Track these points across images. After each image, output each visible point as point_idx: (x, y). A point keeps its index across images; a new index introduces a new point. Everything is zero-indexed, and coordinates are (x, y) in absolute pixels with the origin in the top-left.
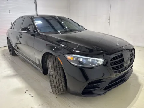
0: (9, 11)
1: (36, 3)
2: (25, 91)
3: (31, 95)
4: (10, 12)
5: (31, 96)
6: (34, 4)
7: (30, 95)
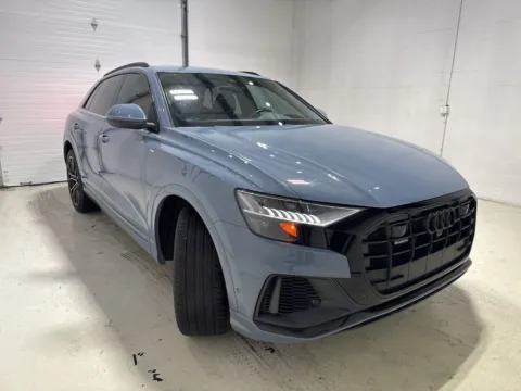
0: (97, 61)
1: (185, 37)
2: (134, 356)
3: (155, 376)
4: (98, 66)
5: (155, 379)
6: (179, 42)
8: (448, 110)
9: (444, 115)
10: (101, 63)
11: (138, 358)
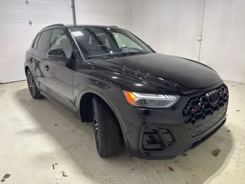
0: (30, 21)
1: (73, 7)
2: (53, 165)
4: (30, 23)
5: (64, 176)
6: (71, 9)
7: (62, 173)
8: (202, 38)
9: (200, 40)
10: (32, 21)
11: (55, 166)
